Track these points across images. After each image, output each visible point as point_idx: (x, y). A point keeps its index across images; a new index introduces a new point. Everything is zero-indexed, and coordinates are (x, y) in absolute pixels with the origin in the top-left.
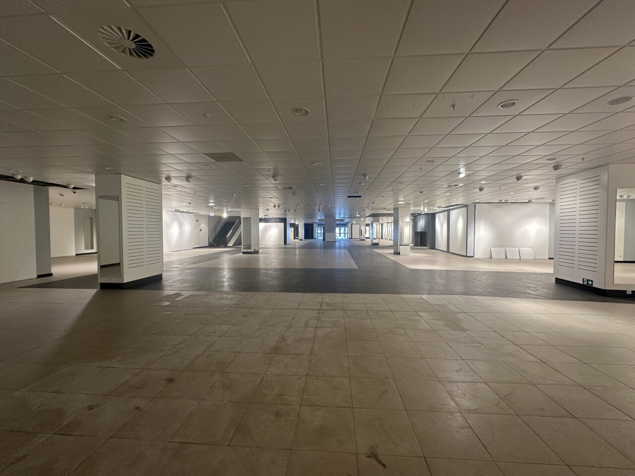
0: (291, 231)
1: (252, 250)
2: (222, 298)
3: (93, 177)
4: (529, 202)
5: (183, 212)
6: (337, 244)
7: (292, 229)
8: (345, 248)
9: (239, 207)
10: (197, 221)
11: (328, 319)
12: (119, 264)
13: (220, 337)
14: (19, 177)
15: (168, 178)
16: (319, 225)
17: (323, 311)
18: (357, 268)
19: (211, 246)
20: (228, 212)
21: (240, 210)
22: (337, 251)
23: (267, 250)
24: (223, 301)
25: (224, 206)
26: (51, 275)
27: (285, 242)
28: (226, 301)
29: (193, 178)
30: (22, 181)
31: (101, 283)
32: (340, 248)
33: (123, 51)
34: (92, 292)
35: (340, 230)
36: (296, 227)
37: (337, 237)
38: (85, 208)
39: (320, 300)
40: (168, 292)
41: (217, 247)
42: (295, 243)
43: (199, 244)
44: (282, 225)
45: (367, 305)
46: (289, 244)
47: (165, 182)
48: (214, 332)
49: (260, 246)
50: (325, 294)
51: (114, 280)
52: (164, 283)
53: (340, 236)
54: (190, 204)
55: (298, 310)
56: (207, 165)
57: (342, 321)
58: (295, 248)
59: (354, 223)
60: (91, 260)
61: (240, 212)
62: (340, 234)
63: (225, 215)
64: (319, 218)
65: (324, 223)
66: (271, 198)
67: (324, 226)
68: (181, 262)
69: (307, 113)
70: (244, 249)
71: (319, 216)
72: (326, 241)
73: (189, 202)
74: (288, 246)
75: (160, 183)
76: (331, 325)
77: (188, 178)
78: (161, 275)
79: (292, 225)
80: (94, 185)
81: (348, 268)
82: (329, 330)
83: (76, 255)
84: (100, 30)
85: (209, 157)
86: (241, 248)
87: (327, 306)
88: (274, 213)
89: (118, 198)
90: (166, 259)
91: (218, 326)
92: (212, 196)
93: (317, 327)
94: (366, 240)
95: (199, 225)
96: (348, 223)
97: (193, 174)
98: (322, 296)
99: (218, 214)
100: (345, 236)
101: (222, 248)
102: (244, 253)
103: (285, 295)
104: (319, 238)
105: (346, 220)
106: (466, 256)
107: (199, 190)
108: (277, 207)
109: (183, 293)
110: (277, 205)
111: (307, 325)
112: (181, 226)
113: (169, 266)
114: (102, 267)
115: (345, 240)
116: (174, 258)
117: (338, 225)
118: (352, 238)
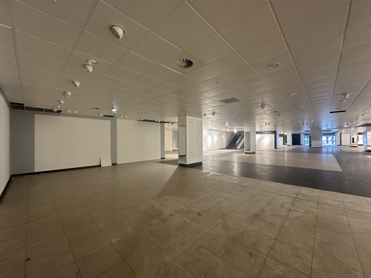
0: (280, 140)
1: (251, 152)
2: (229, 178)
3: (177, 118)
5: (213, 130)
6: (324, 150)
7: (282, 138)
8: (333, 153)
9: (243, 126)
10: (220, 134)
11: (301, 206)
12: (185, 156)
13: (225, 199)
14: (156, 121)
15: (205, 115)
16: (306, 134)
17: (297, 199)
18: (342, 171)
19: (228, 148)
20: (237, 129)
21: (243, 127)
22: (324, 155)
23: (262, 152)
24: (229, 180)
25: (234, 126)
26: (164, 158)
27: (276, 147)
28: (231, 181)
29: (216, 113)
30: (157, 122)
31: (179, 164)
32: (328, 153)
33: (182, 67)
34: (176, 167)
35: (327, 138)
36: (285, 137)
37: (323, 144)
38: (176, 131)
39: (298, 191)
40: (204, 171)
41: (231, 149)
42: (284, 148)
43: (221, 147)
44: (273, 135)
45: (345, 204)
46: (279, 149)
47: (203, 117)
48: (222, 196)
49: (257, 149)
50: (302, 187)
51: (183, 163)
52: (203, 166)
53: (327, 143)
54: (216, 126)
55: (277, 195)
56: (221, 106)
57: (315, 210)
58: (284, 151)
59: (344, 132)
60: (176, 153)
61: (244, 128)
62: (327, 142)
63: (235, 131)
64: (306, 130)
65: (310, 133)
66: (263, 119)
67: (310, 135)
68: (212, 156)
69: (277, 65)
70: (246, 150)
71: (306, 128)
72: (312, 147)
73: (216, 125)
74: (277, 150)
75: (201, 117)
76: (303, 211)
77: (214, 114)
78: (202, 162)
79: (281, 135)
80: (177, 121)
81: (331, 170)
82: (300, 214)
83: (173, 150)
84: (175, 63)
85: (223, 102)
86: (244, 150)
87: (303, 197)
88: (267, 128)
89: (185, 126)
90: (204, 154)
91: (224, 193)
92: (227, 121)
93: (290, 210)
94: (358, 146)
95: (221, 137)
96: (336, 132)
97: (216, 111)
98: (299, 189)
99: (231, 130)
100: (333, 143)
101: (233, 149)
102: (246, 153)
103: (269, 183)
104: (305, 144)
105: (335, 130)
107: (220, 119)
108: (268, 124)
109: (210, 172)
110: (268, 123)
111: (282, 206)
112: (212, 137)
113: (206, 158)
114: (180, 156)
115: (333, 147)
116: (209, 154)
117: (324, 134)
118: (341, 145)
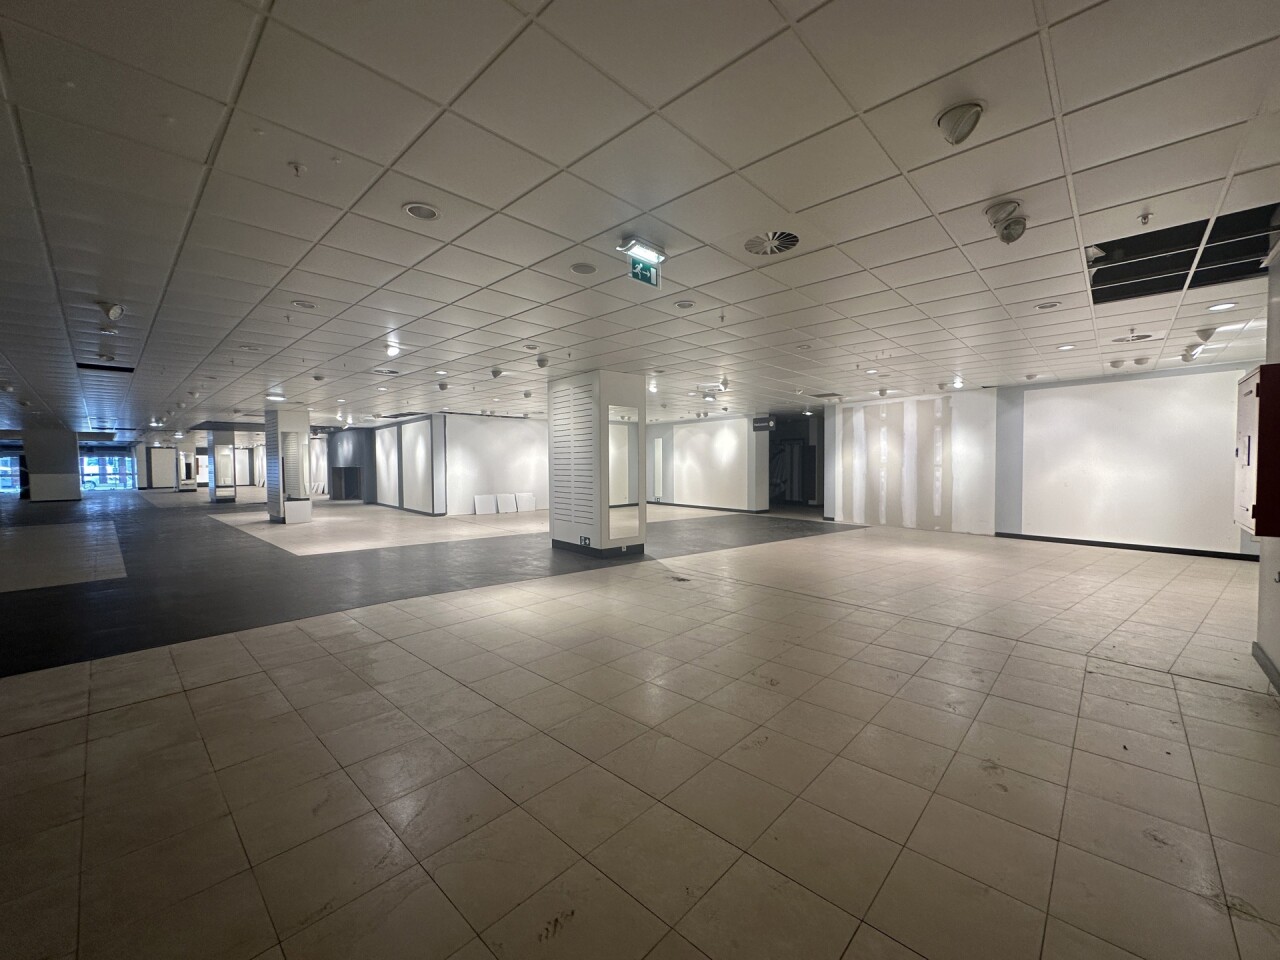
4: (525, 417)
6: (88, 507)
18: (124, 575)
32: (102, 518)
35: (100, 463)
37: (86, 487)
53: (103, 481)
59: (157, 444)
62: (101, 475)
72: (33, 498)
96: (133, 444)
100: (122, 481)
106: (433, 515)
115: (123, 494)
118: (150, 487)
